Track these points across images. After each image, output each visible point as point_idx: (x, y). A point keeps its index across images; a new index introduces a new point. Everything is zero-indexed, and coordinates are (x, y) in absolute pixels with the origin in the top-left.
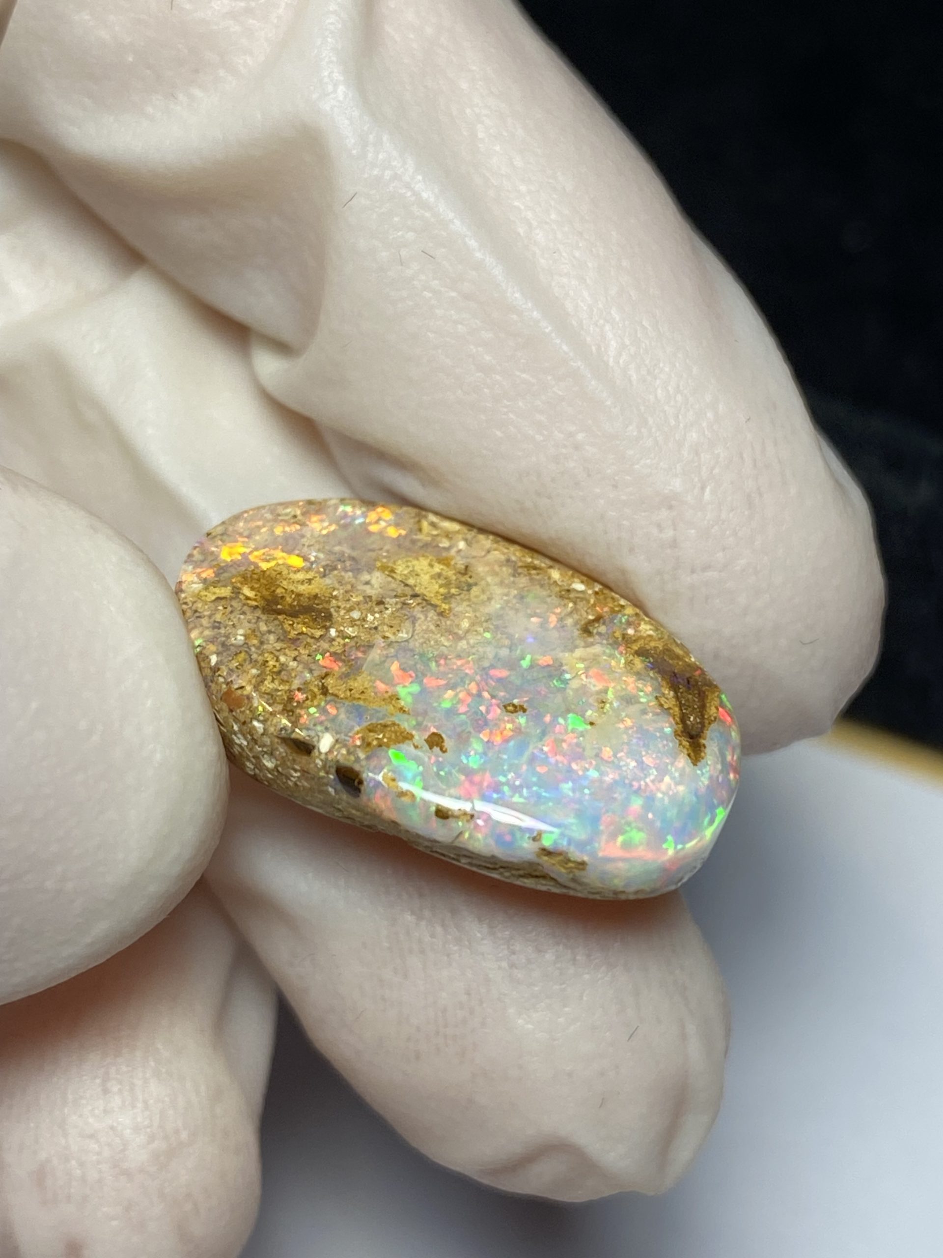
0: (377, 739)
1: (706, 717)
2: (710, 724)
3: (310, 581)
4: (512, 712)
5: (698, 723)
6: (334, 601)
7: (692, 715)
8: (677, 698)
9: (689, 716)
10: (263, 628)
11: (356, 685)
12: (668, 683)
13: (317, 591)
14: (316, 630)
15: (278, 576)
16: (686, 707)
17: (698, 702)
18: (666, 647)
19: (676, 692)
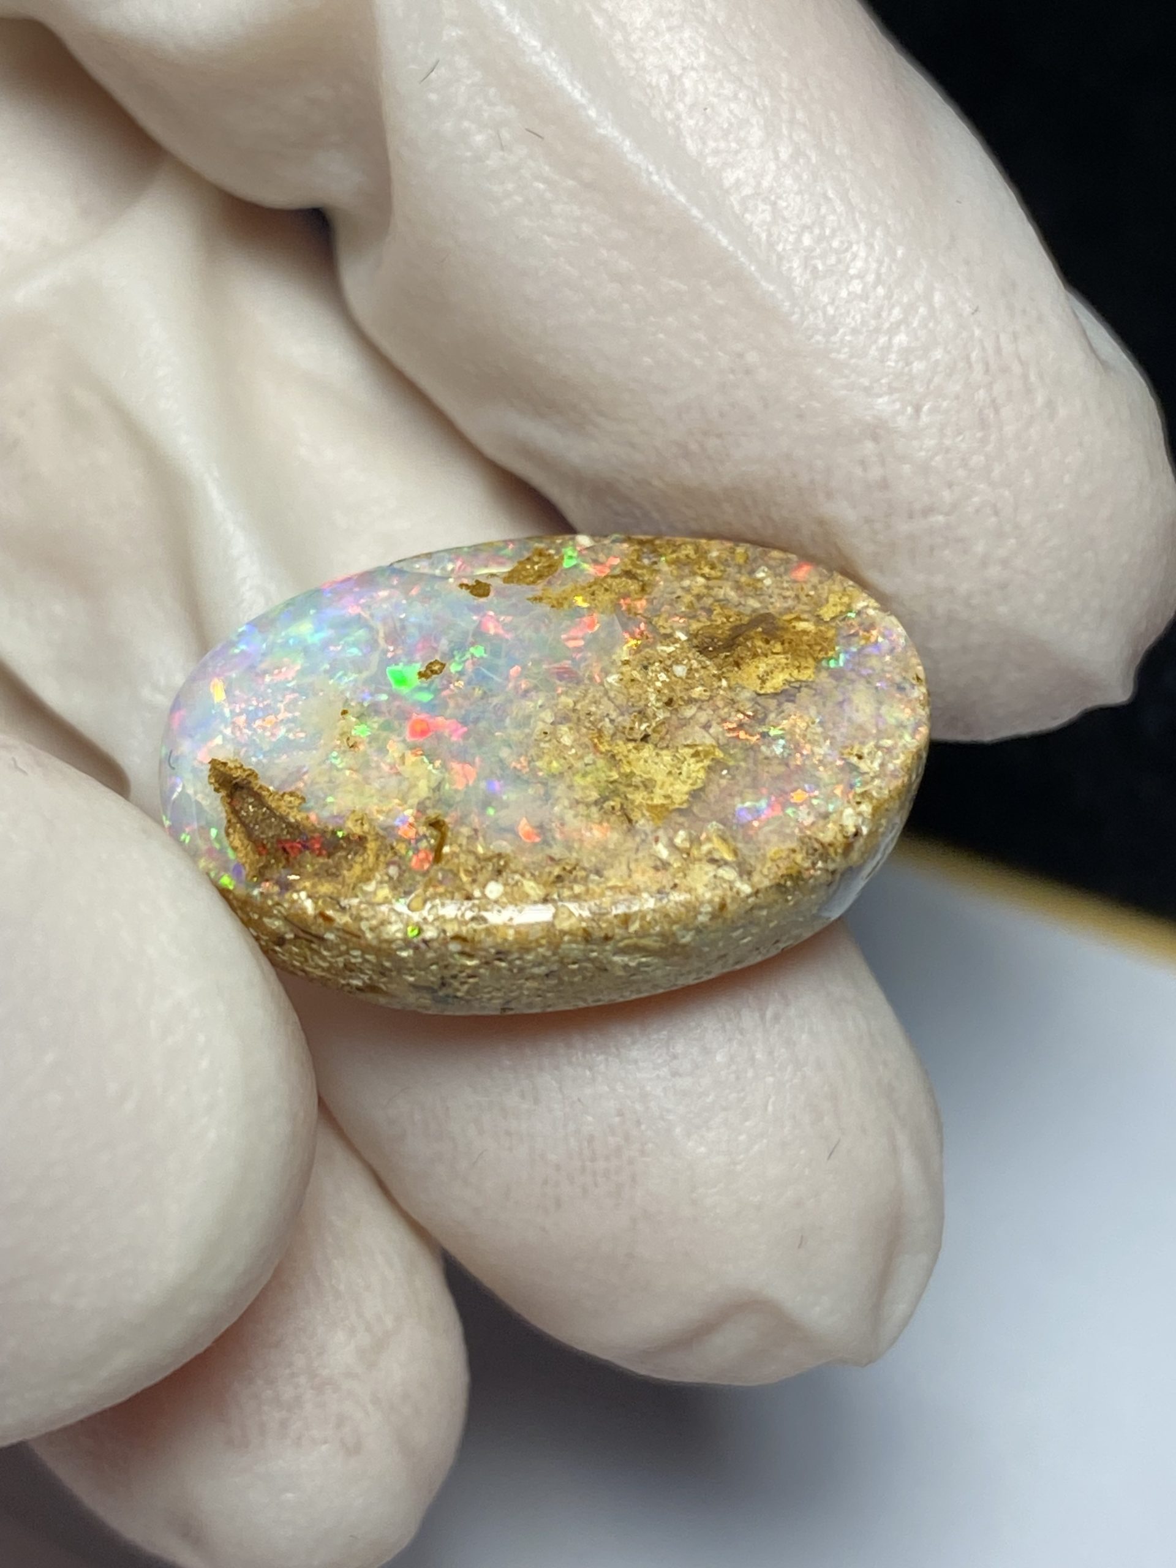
1: (238, 825)
2: (229, 821)
6: (716, 672)
9: (256, 809)
16: (266, 816)
17: (258, 836)
19: (289, 825)
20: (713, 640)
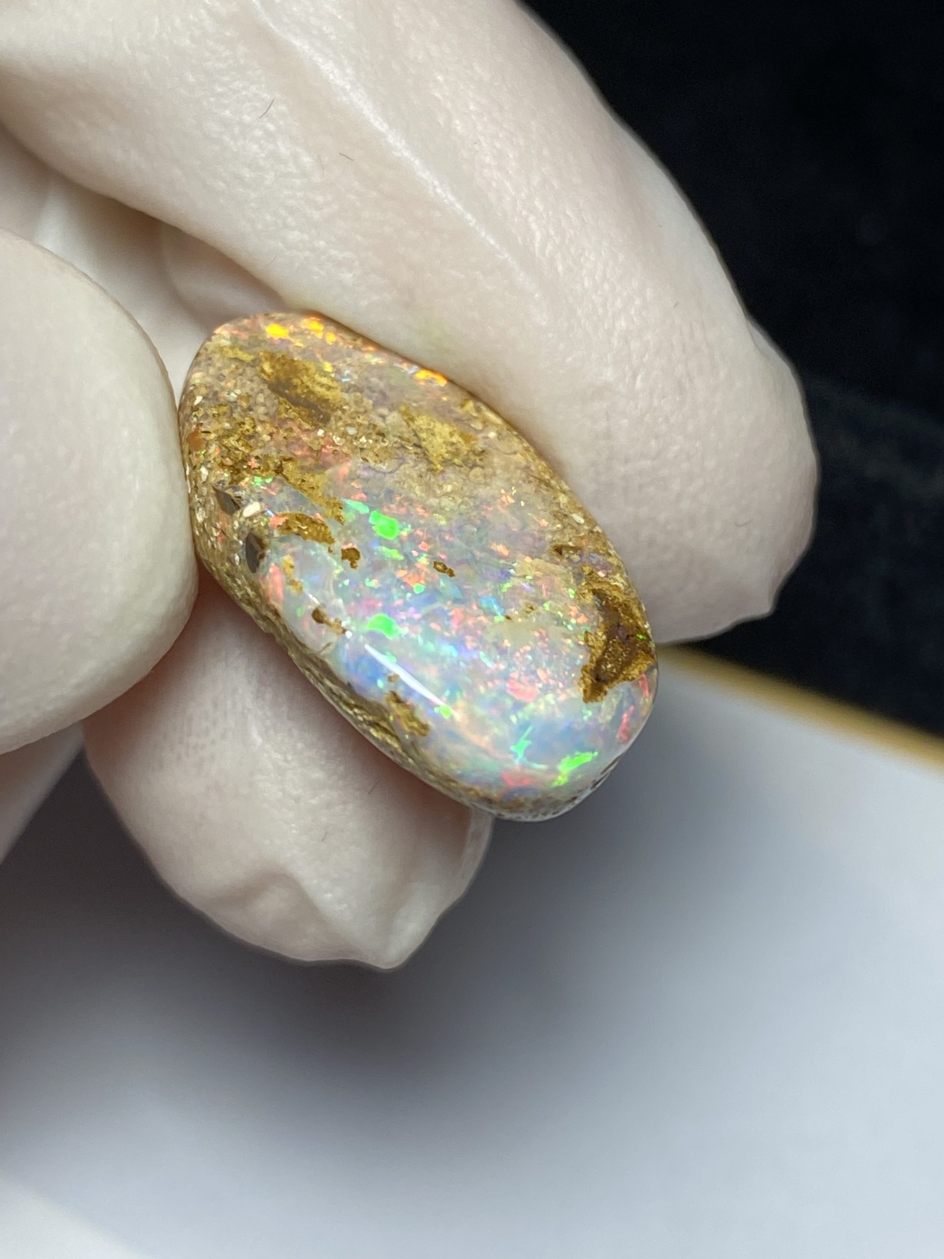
0: (298, 527)
1: (624, 672)
2: (624, 679)
3: (329, 388)
4: (439, 570)
5: (612, 673)
6: (339, 413)
7: (611, 663)
8: (607, 643)
9: (608, 663)
10: (261, 399)
11: (311, 480)
12: (606, 628)
13: (330, 398)
14: (307, 424)
15: (304, 371)
16: (610, 654)
17: (626, 658)
18: (626, 603)
19: (609, 639)
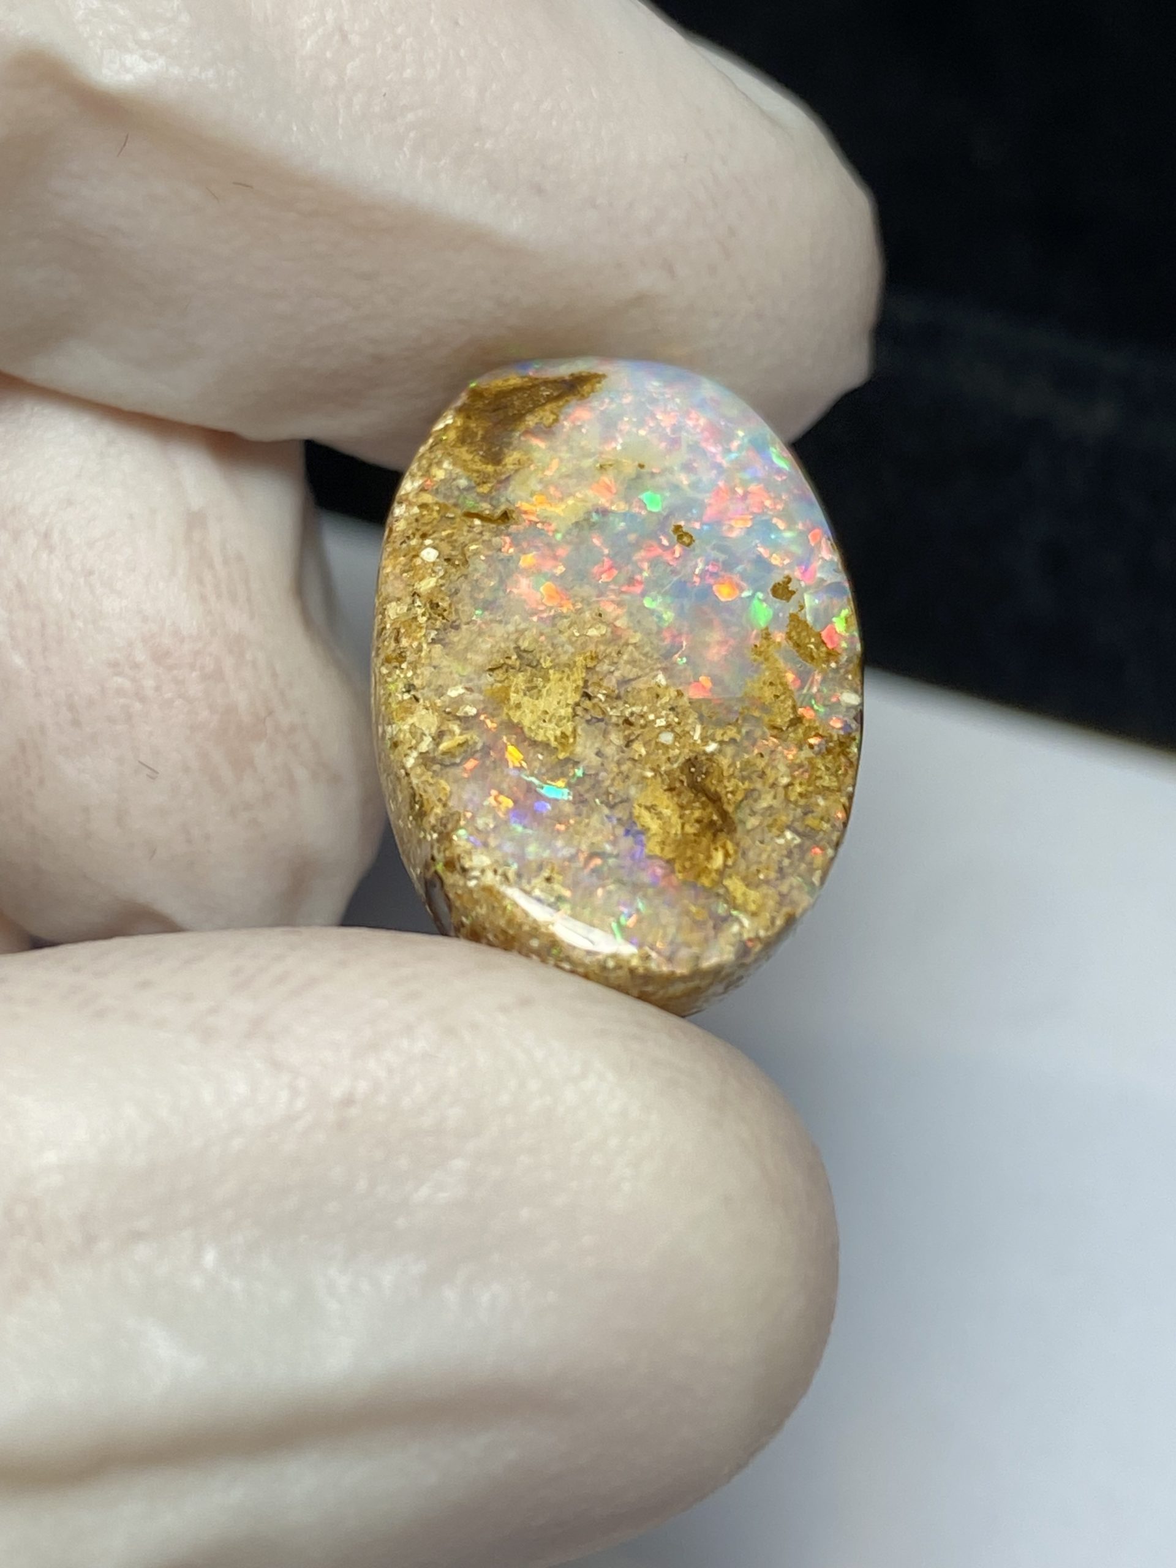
5: (548, 387)
6: (663, 769)
8: (531, 411)
11: (766, 694)
12: (516, 426)
13: (659, 792)
14: (720, 765)
16: (536, 402)
17: (515, 395)
19: (523, 415)
20: (705, 774)
